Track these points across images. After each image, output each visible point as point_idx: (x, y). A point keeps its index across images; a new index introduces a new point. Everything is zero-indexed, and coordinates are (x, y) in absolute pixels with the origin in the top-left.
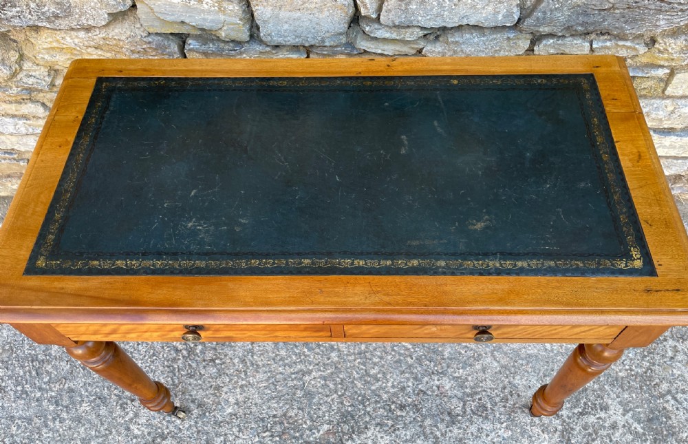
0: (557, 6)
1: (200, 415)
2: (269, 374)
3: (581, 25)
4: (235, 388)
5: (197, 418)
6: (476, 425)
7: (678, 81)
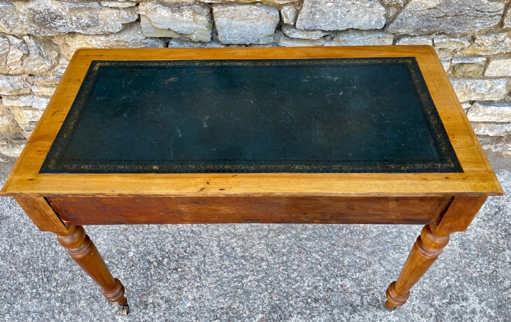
0: (409, 15)
1: (167, 308)
2: (217, 278)
3: (426, 28)
4: (193, 288)
5: (165, 310)
6: (372, 313)
7: (492, 66)
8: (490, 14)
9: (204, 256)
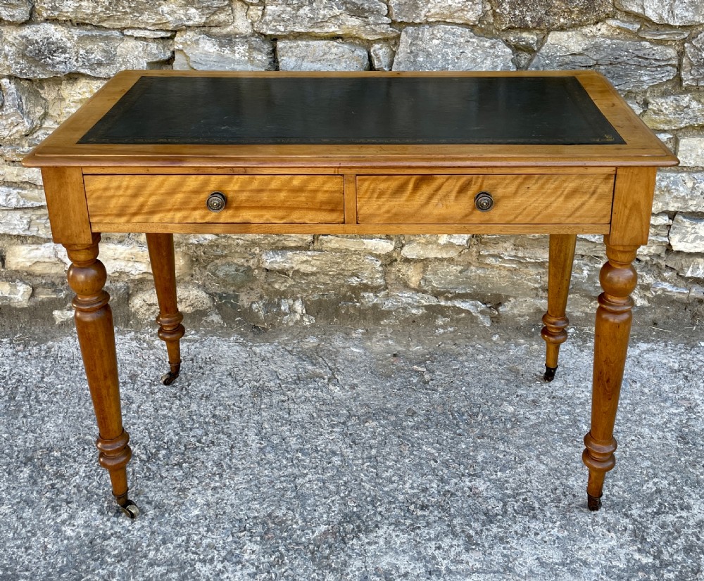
0: (547, 62)
2: (251, 477)
4: (206, 490)
5: (153, 519)
6: (521, 524)
7: (685, 148)
8: (658, 63)
9: (232, 447)
